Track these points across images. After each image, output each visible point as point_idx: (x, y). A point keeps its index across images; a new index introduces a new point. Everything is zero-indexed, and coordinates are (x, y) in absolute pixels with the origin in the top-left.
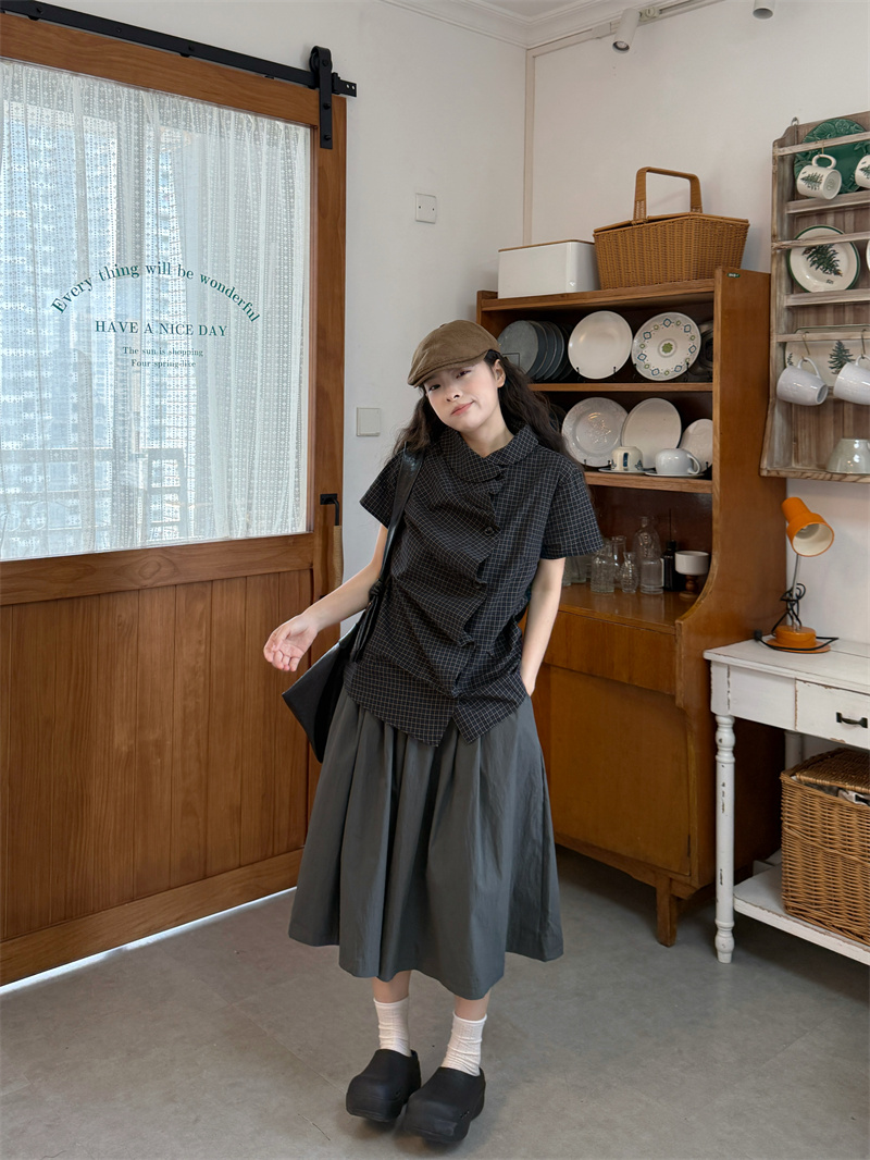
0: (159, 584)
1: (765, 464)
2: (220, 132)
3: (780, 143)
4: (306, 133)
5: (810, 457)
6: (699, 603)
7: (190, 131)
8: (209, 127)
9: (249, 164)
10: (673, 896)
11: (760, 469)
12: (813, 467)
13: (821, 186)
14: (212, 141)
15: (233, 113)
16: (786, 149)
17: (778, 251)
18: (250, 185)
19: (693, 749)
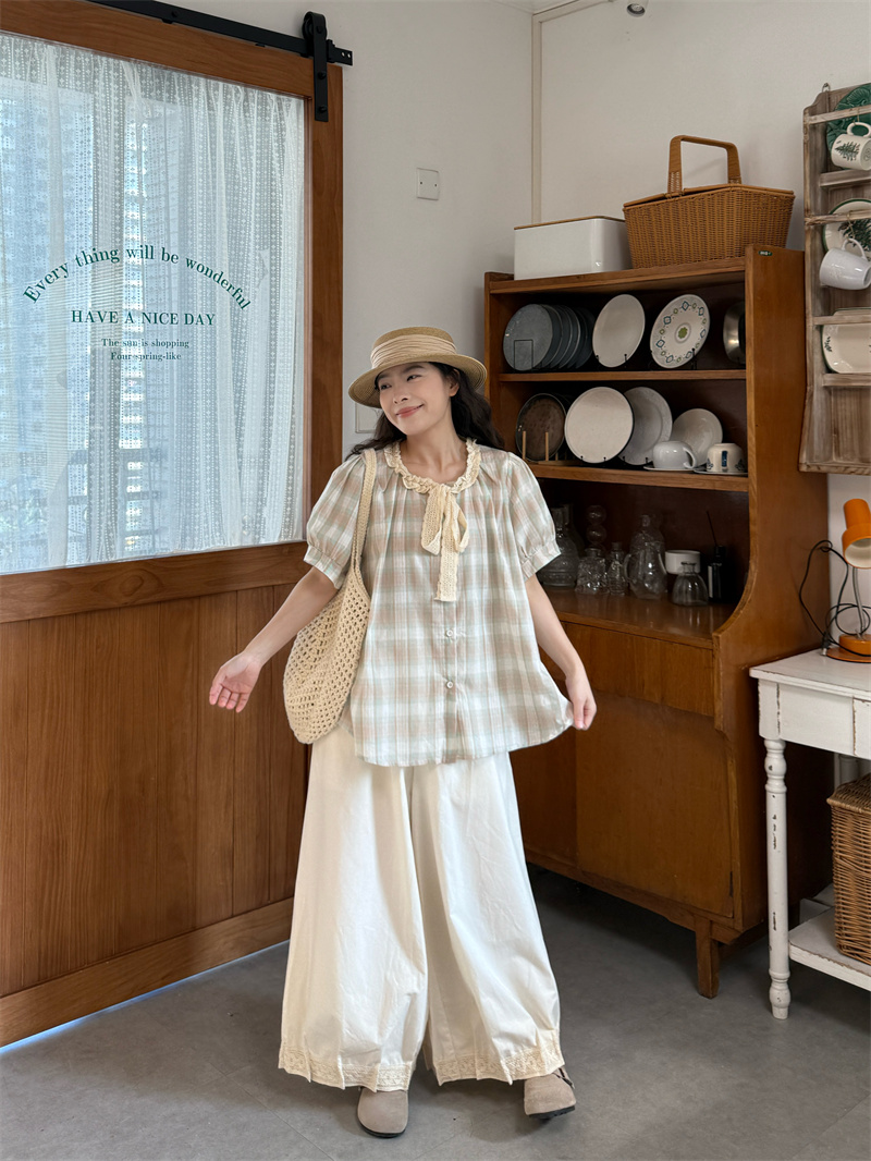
0: (141, 601)
1: (804, 458)
2: (209, 103)
3: (812, 111)
4: (298, 105)
5: (853, 451)
6: (738, 613)
7: (174, 103)
8: (195, 99)
9: (237, 137)
10: (714, 941)
11: (798, 464)
12: (856, 461)
13: (858, 156)
14: (199, 112)
15: (221, 84)
16: (818, 116)
17: (812, 227)
18: (238, 160)
19: (733, 775)
